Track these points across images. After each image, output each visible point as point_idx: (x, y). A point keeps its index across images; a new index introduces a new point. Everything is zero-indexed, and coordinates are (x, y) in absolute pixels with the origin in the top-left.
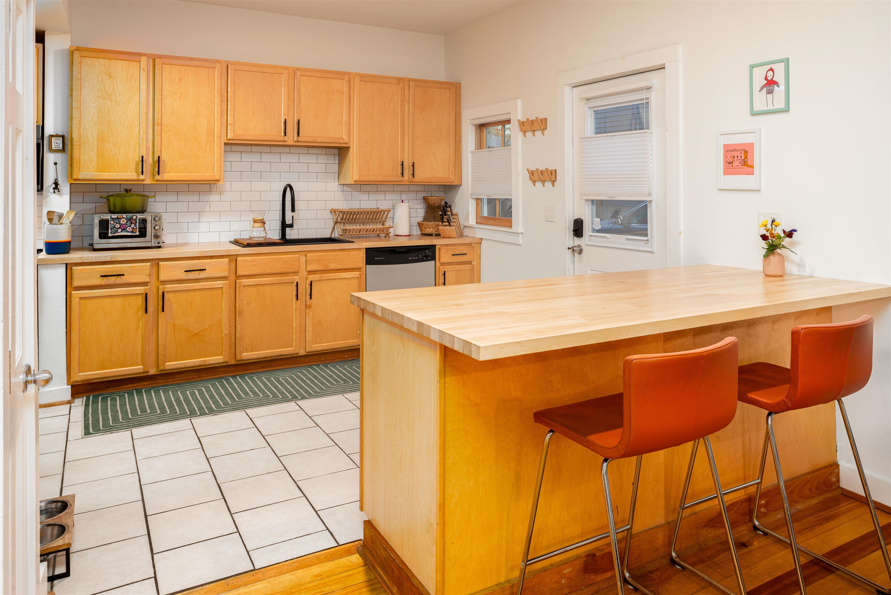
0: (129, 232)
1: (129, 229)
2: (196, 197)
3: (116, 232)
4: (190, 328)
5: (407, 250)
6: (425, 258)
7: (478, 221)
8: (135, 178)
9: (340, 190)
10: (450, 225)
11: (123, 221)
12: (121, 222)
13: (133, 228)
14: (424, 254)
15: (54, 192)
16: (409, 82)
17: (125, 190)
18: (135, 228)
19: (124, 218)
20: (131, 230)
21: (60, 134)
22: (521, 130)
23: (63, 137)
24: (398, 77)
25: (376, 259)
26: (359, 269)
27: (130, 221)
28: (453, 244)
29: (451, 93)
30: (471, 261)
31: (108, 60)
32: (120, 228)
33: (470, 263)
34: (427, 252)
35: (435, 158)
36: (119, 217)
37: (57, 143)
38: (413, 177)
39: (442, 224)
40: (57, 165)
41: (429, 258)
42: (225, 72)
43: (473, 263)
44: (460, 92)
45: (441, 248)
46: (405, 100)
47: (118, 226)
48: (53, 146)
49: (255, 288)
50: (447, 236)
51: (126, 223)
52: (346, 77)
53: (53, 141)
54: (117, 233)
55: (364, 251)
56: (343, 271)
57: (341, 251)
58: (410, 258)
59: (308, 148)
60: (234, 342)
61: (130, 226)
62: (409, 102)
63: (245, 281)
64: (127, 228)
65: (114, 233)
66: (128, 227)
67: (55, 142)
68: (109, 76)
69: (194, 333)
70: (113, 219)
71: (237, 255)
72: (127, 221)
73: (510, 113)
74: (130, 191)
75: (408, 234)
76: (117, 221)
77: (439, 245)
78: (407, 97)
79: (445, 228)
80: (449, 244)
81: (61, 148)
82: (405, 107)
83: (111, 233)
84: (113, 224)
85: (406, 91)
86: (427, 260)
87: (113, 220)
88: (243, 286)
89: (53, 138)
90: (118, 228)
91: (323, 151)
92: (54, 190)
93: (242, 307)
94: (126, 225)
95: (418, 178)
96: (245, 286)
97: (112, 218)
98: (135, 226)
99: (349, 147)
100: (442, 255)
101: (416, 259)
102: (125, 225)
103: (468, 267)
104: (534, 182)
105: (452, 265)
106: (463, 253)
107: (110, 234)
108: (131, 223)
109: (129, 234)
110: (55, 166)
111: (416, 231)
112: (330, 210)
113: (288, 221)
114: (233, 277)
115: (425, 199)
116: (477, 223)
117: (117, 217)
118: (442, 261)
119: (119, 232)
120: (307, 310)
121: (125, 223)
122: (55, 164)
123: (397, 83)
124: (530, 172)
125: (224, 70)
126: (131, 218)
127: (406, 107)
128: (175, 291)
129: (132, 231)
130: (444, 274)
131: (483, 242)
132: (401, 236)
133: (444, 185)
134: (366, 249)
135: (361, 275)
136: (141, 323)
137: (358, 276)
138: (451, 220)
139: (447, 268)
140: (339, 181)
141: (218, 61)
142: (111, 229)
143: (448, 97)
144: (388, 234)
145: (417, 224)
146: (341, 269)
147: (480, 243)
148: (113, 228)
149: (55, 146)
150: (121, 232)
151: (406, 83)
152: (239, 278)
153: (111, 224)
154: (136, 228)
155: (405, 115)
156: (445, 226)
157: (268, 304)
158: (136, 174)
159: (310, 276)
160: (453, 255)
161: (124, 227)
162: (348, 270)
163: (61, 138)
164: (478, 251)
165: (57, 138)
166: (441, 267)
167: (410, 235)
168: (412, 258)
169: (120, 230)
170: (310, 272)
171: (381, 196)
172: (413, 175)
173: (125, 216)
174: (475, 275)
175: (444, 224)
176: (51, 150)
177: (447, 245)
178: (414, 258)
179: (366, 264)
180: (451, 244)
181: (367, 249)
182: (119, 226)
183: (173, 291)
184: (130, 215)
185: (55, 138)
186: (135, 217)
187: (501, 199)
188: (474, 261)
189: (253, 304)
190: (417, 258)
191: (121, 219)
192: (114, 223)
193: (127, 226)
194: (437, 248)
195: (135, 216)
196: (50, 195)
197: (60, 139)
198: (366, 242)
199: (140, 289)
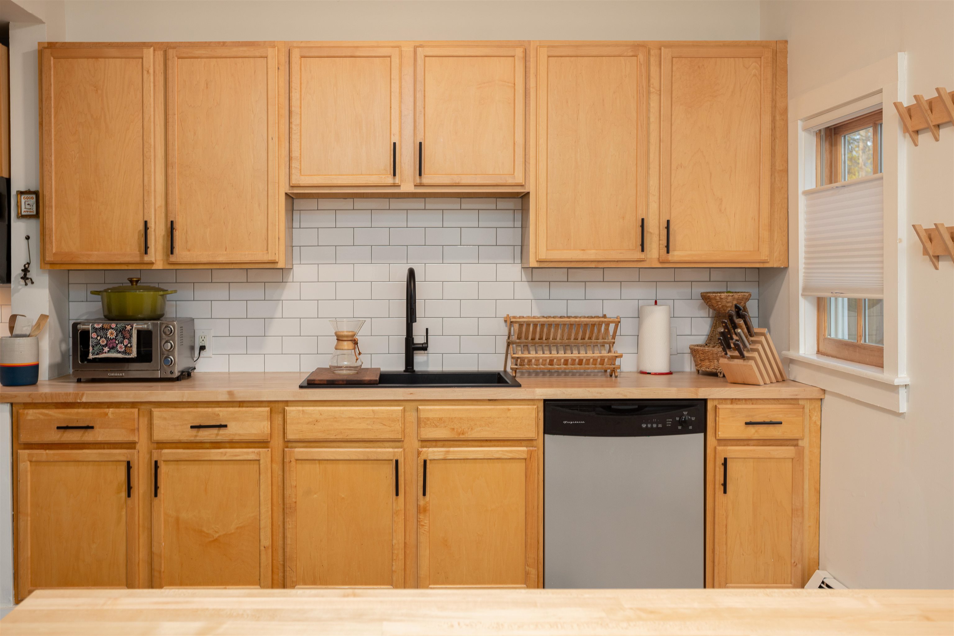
0: (120, 352)
1: (121, 347)
2: (258, 293)
3: (100, 352)
4: (205, 529)
5: (637, 407)
6: (680, 428)
7: (821, 349)
8: (137, 259)
9: (524, 279)
10: (742, 356)
11: (111, 334)
12: (109, 335)
13: (126, 346)
14: (677, 419)
15: (26, 284)
16: (660, 49)
17: (129, 281)
18: (129, 345)
19: (112, 329)
20: (123, 350)
21: (33, 189)
22: (906, 129)
23: (36, 193)
24: (634, 41)
25: (565, 422)
26: (528, 441)
27: (122, 333)
28: (751, 399)
29: (760, 67)
30: (798, 440)
31: (94, 59)
32: (106, 345)
33: (793, 442)
34: (685, 413)
35: (720, 210)
36: (106, 326)
37: (29, 204)
38: (668, 252)
39: (726, 354)
40: (29, 240)
41: (691, 427)
42: (286, 62)
43: (800, 443)
44: (786, 62)
45: (719, 406)
46: (651, 89)
47: (103, 342)
48: (23, 210)
49: (318, 465)
50: (740, 381)
51: (116, 337)
52: (519, 52)
53: (23, 201)
54: (103, 353)
55: (541, 405)
56: (496, 443)
57: (491, 403)
58: (644, 426)
59: (461, 198)
60: (282, 563)
61: (122, 342)
62: (660, 93)
63: (300, 452)
64: (117, 346)
65: (98, 354)
66: (119, 343)
67: (27, 203)
68: (95, 87)
69: (211, 539)
70: (96, 330)
71: (287, 403)
72: (117, 334)
73: (881, 91)
74: (137, 282)
75: (666, 371)
76: (102, 334)
77: (715, 399)
78: (655, 81)
79: (731, 363)
80: (739, 399)
81: (35, 213)
82: (652, 105)
83: (93, 354)
84: (97, 338)
85: (654, 69)
86: (685, 431)
87: (96, 332)
88: (297, 460)
89: (23, 197)
90: (103, 346)
91: (490, 204)
92: (25, 281)
93: (294, 500)
94: (116, 340)
95: (677, 255)
96: (300, 461)
97: (94, 328)
98: (129, 343)
99: (528, 193)
100: (722, 424)
101: (657, 427)
102: (114, 341)
103: (788, 451)
104: (934, 260)
105: (748, 445)
106: (774, 420)
107: (90, 355)
108: (124, 338)
109: (120, 356)
110: (27, 241)
111: (688, 366)
112: (504, 318)
113: (419, 339)
114: (277, 442)
115: (706, 298)
116: (818, 352)
117: (102, 326)
118: (722, 434)
119: (106, 353)
120: (421, 517)
121: (114, 337)
122: (28, 238)
123: (631, 54)
124: (924, 235)
125: (284, 59)
126: (123, 329)
127: (654, 104)
128: (177, 461)
129: (125, 350)
130: (725, 464)
131: (828, 399)
132: (650, 373)
133: (758, 268)
134: (545, 401)
135: (530, 453)
136: (124, 513)
137: (525, 456)
138: (745, 346)
139: (732, 451)
140: (523, 261)
141: (272, 44)
142: (93, 347)
143: (755, 75)
144: (614, 370)
145: (689, 351)
146: (490, 441)
147: (821, 399)
148: (97, 345)
149: (25, 210)
150: (108, 351)
151: (652, 52)
152: (290, 445)
153: (92, 338)
154: (131, 346)
155: (652, 119)
156: (733, 357)
157: (343, 498)
158: (138, 253)
159: (425, 449)
160: (747, 424)
161: (112, 343)
162: (506, 443)
163: (34, 196)
164: (815, 418)
165: (29, 196)
166: (719, 448)
167: (670, 373)
168: (649, 426)
169: (106, 349)
170: (427, 442)
171: (613, 291)
172: (668, 247)
173: (113, 326)
174: (806, 472)
175: (729, 353)
176: (21, 216)
177: (733, 401)
178: (655, 426)
179: (545, 432)
180: (746, 399)
181: (547, 403)
182: (105, 342)
183: (175, 461)
184: (121, 324)
185: (26, 196)
186: (129, 327)
187: (869, 300)
188: (802, 439)
189: (315, 496)
190: (660, 426)
191: (107, 330)
192: (98, 336)
193: (117, 342)
194: (710, 406)
195: (129, 325)
196: (21, 289)
197: (32, 198)
198: (543, 386)
199: (121, 454)
